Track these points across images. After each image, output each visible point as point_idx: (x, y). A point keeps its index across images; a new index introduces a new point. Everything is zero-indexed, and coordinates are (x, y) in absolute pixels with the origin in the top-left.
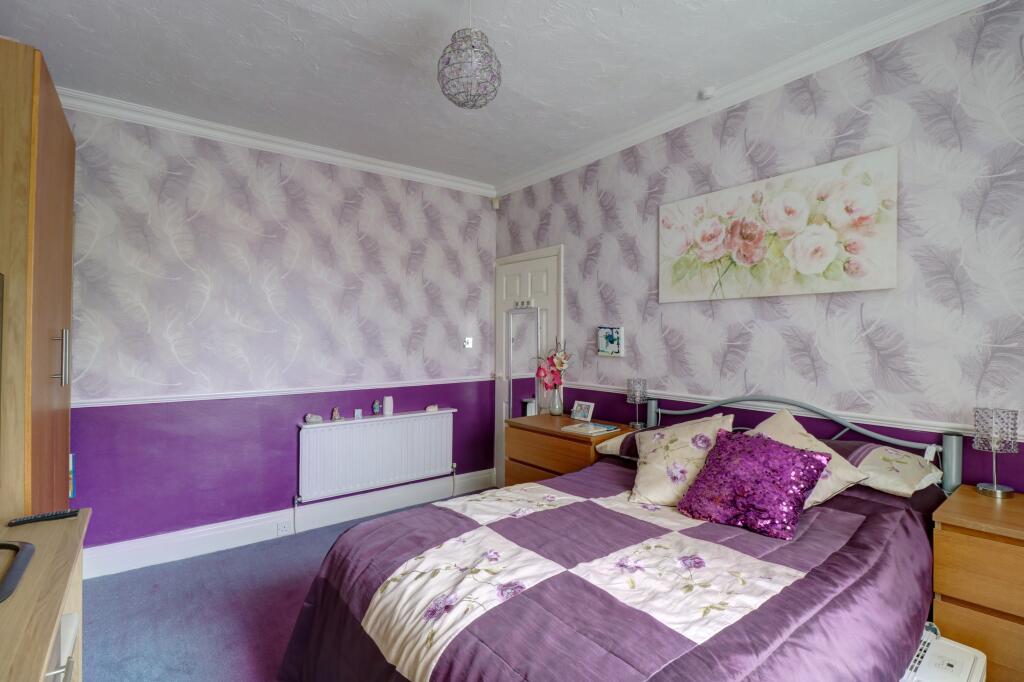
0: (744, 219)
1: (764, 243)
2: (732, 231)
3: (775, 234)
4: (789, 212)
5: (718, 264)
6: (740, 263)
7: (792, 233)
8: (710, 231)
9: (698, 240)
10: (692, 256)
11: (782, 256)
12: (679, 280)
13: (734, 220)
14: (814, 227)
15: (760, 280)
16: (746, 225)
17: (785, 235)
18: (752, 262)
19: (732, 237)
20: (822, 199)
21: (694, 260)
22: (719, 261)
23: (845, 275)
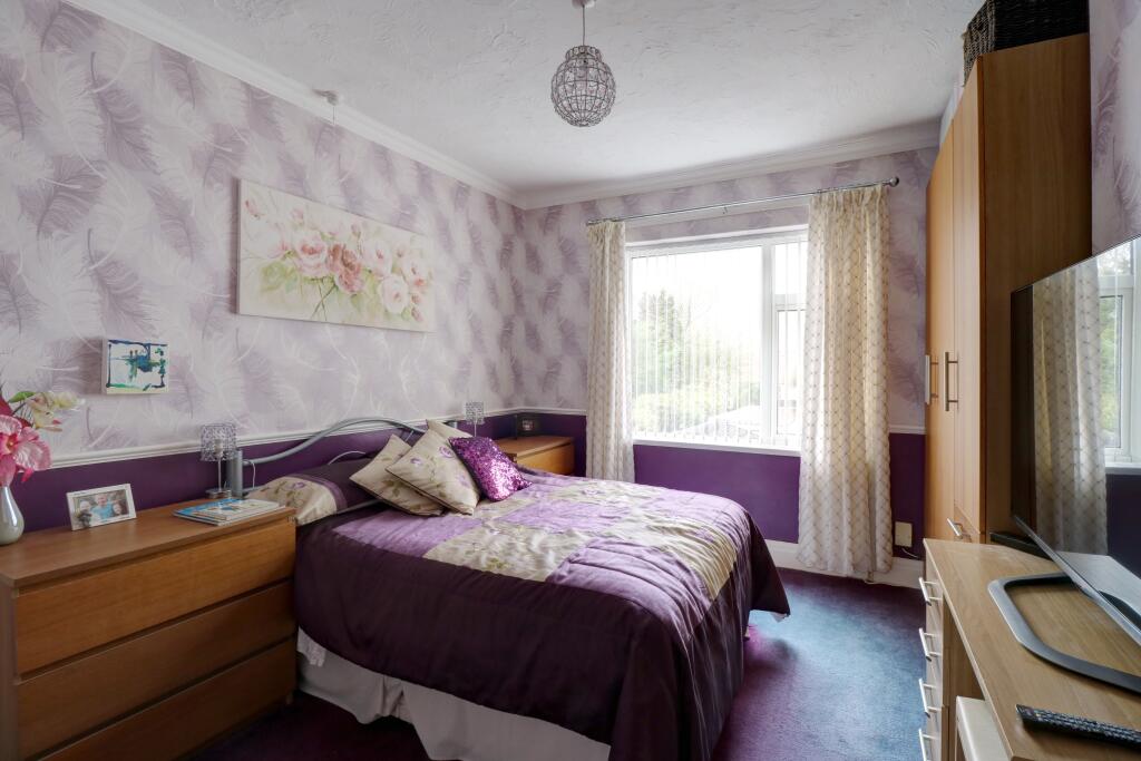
0: (345, 246)
1: (362, 275)
2: (334, 251)
3: (370, 271)
4: (380, 257)
5: (321, 284)
6: (341, 288)
7: (382, 276)
8: (311, 244)
9: (298, 249)
10: (289, 263)
11: (375, 293)
12: (271, 289)
13: (335, 242)
14: (395, 277)
15: (359, 310)
16: (347, 253)
17: (377, 274)
18: (352, 291)
19: (334, 259)
20: (400, 256)
21: (292, 271)
22: (322, 280)
23: (413, 318)
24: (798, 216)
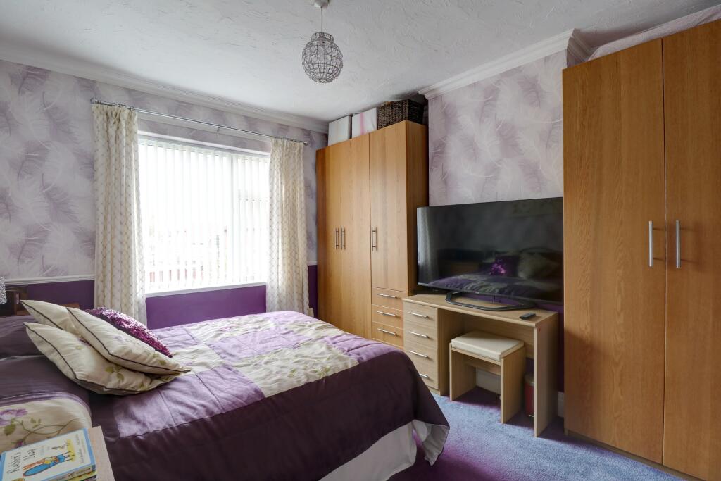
24: (262, 147)
